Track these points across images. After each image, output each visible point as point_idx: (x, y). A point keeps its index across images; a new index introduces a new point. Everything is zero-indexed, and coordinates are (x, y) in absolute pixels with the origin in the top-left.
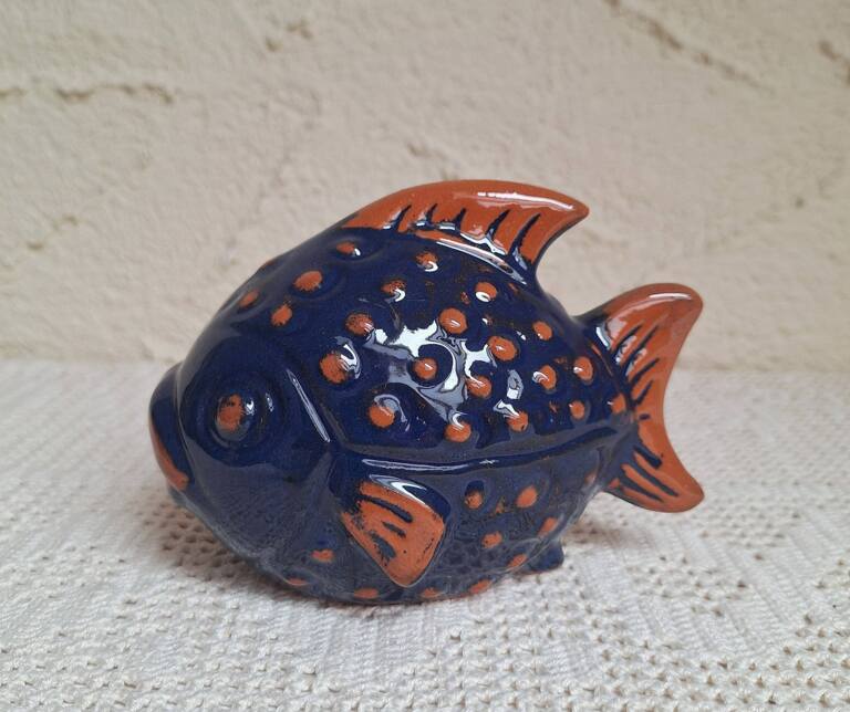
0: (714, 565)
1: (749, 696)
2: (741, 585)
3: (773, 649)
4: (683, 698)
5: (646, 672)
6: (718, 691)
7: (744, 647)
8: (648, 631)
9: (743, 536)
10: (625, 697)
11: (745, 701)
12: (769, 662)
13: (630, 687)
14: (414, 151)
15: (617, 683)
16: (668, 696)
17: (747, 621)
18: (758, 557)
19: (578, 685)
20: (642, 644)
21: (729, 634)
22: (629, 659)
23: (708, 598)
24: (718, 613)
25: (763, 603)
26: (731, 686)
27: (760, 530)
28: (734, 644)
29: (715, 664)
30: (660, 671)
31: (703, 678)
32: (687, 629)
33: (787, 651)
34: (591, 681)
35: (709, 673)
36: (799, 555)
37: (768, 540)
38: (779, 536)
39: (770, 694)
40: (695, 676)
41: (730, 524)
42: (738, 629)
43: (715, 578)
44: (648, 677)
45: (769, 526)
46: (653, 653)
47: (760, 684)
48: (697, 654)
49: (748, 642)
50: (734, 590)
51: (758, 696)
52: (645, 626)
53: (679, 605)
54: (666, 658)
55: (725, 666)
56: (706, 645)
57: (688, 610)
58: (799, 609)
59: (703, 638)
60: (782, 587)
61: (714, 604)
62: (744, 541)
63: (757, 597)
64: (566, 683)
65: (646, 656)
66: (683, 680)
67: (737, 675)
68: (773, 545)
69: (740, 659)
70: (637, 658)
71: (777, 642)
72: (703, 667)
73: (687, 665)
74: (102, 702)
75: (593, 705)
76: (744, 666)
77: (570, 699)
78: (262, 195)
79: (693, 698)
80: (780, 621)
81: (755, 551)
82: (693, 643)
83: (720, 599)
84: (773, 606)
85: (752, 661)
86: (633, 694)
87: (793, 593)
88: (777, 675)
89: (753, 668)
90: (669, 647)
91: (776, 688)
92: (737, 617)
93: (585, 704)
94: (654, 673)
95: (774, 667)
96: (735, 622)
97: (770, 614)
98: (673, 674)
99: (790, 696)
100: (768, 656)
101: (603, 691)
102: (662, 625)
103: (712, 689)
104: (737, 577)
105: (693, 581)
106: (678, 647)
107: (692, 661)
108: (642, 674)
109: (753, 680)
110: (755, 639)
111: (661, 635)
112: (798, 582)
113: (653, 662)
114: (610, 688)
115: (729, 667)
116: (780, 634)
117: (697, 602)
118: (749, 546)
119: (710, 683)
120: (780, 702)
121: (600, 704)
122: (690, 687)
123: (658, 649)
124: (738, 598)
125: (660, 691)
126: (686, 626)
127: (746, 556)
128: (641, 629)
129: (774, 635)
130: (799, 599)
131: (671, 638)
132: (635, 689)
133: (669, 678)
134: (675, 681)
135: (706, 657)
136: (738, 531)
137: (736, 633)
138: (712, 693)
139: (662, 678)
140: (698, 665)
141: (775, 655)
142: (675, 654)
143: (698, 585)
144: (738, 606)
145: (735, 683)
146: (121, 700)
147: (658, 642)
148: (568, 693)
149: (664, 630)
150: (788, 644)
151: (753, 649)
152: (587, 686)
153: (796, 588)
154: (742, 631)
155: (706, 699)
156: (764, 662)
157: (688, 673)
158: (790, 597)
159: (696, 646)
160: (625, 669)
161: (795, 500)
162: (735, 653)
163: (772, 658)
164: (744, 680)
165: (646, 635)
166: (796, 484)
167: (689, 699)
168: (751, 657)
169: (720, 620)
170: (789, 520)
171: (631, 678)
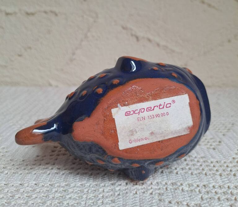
0: (212, 137)
1: (225, 169)
2: (220, 142)
3: (230, 158)
4: (207, 170)
5: (197, 164)
6: (216, 168)
7: (222, 157)
8: (196, 154)
9: (219, 129)
10: (192, 170)
11: (224, 171)
12: (229, 161)
13: (193, 168)
14: (124, 28)
15: (189, 167)
16: (203, 170)
17: (222, 151)
18: (224, 135)
19: (178, 167)
20: (194, 157)
21: (218, 154)
22: (191, 161)
23: (211, 145)
24: (214, 149)
25: (226, 146)
26: (220, 167)
27: (223, 128)
28: (219, 157)
29: (215, 161)
30: (200, 163)
31: (212, 165)
32: (206, 153)
33: (234, 158)
34: (182, 166)
35: (213, 164)
36: (234, 134)
37: (226, 131)
38: (229, 129)
39: (230, 169)
40: (210, 165)
41: (215, 126)
42: (220, 153)
43: (212, 140)
44: (197, 165)
45: (226, 127)
46: (198, 159)
47: (227, 166)
48: (210, 159)
49: (223, 156)
50: (218, 143)
51: (227, 169)
52: (195, 152)
53: (203, 147)
54: (201, 160)
55: (217, 162)
56: (212, 157)
57: (206, 148)
58: (236, 148)
59: (211, 155)
60: (231, 142)
61: (213, 147)
62: (220, 131)
63: (224, 145)
64: (175, 167)
65: (196, 160)
66: (207, 166)
67: (221, 164)
68: (227, 132)
69: (222, 160)
70: (194, 160)
71: (231, 156)
72: (212, 162)
73: (207, 162)
74: (52, 173)
75: (183, 172)
76: (223, 162)
77: (177, 170)
78: (82, 41)
79: (210, 170)
80: (231, 151)
81: (222, 133)
82: (208, 156)
83: (214, 145)
84: (229, 147)
85: (225, 161)
86: (194, 169)
87: (234, 144)
88: (232, 164)
89: (225, 162)
90: (202, 157)
91: (232, 167)
92: (220, 150)
93: (181, 172)
94: (199, 164)
95: (231, 162)
96: (219, 151)
97: (228, 149)
98: (204, 164)
99: (236, 169)
100: (229, 159)
101: (186, 169)
102: (199, 152)
103: (215, 168)
104: (218, 140)
105: (207, 141)
106: (204, 157)
107: (209, 161)
108: (196, 164)
109: (225, 165)
110: (225, 155)
111: (200, 155)
112: (235, 141)
113: (198, 161)
114: (187, 168)
115: (219, 162)
116: (231, 154)
117: (208, 146)
118: (221, 132)
119: (214, 166)
120: (233, 171)
121: (185, 172)
122: (209, 167)
123: (199, 158)
124: (219, 145)
125: (201, 168)
126: (206, 152)
127: (220, 135)
128: (194, 153)
129: (230, 154)
130: (236, 145)
131: (202, 155)
132: (194, 168)
133: (203, 165)
134: (204, 166)
135: (212, 160)
136: (217, 128)
137: (219, 154)
138: (215, 169)
139: (201, 165)
140: (210, 162)
141: (231, 159)
142: (204, 159)
143: (208, 142)
144: (220, 147)
145: (221, 166)
146: (57, 172)
147: (199, 156)
148: (176, 169)
149: (200, 153)
150: (233, 156)
151: (224, 157)
152: (181, 167)
153: (234, 142)
154: (221, 153)
155: (213, 170)
156: (228, 161)
157: (208, 164)
158: (233, 145)
159: (209, 157)
160: (191, 163)
161: (232, 120)
162: (220, 158)
163: (230, 160)
164: (223, 165)
165: (196, 155)
166: (232, 116)
167: (209, 170)
168: (225, 159)
169: (215, 150)
170: (231, 125)
171: (193, 166)
